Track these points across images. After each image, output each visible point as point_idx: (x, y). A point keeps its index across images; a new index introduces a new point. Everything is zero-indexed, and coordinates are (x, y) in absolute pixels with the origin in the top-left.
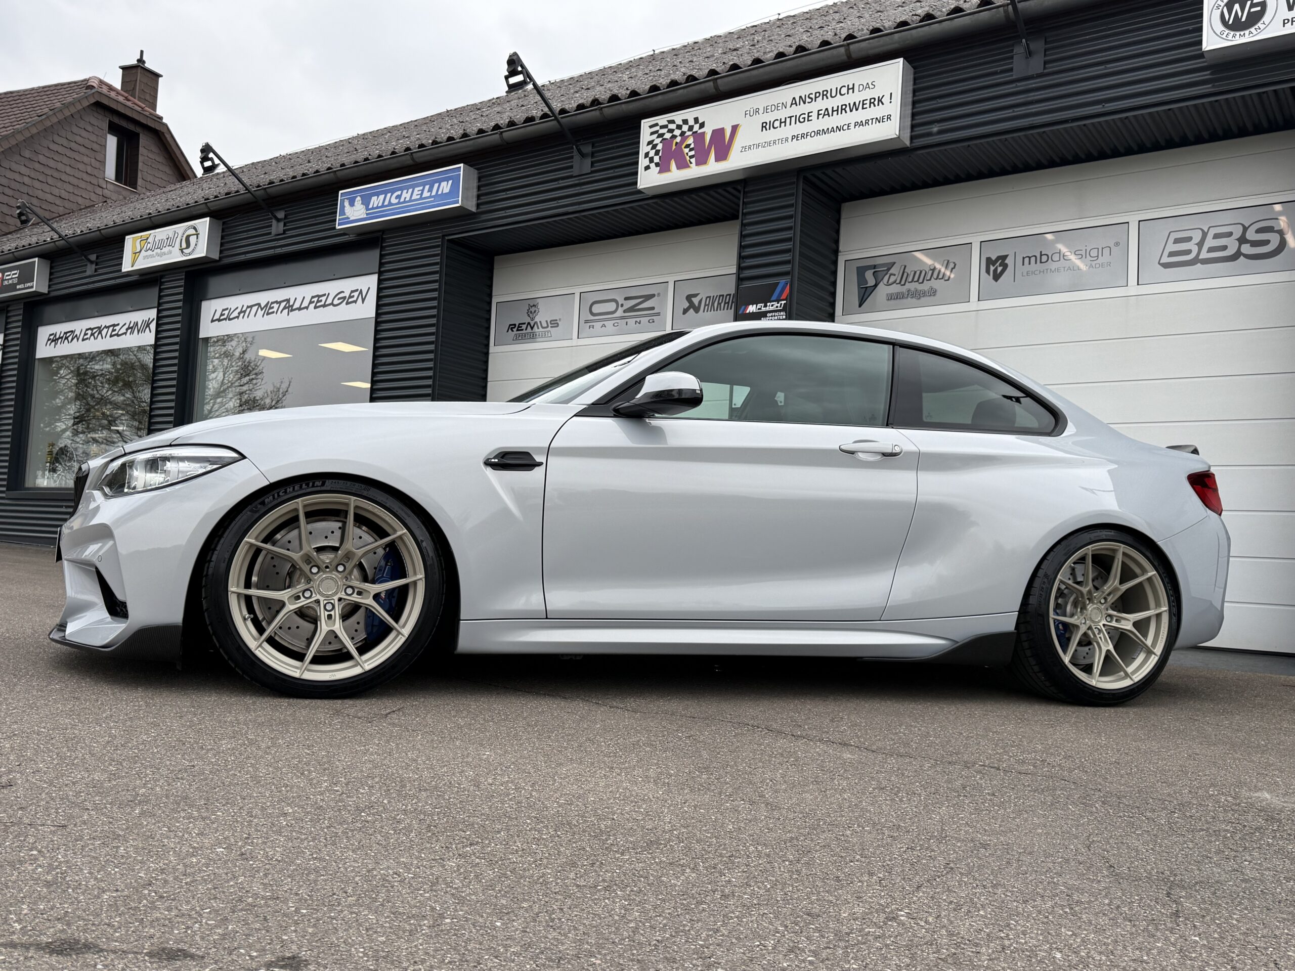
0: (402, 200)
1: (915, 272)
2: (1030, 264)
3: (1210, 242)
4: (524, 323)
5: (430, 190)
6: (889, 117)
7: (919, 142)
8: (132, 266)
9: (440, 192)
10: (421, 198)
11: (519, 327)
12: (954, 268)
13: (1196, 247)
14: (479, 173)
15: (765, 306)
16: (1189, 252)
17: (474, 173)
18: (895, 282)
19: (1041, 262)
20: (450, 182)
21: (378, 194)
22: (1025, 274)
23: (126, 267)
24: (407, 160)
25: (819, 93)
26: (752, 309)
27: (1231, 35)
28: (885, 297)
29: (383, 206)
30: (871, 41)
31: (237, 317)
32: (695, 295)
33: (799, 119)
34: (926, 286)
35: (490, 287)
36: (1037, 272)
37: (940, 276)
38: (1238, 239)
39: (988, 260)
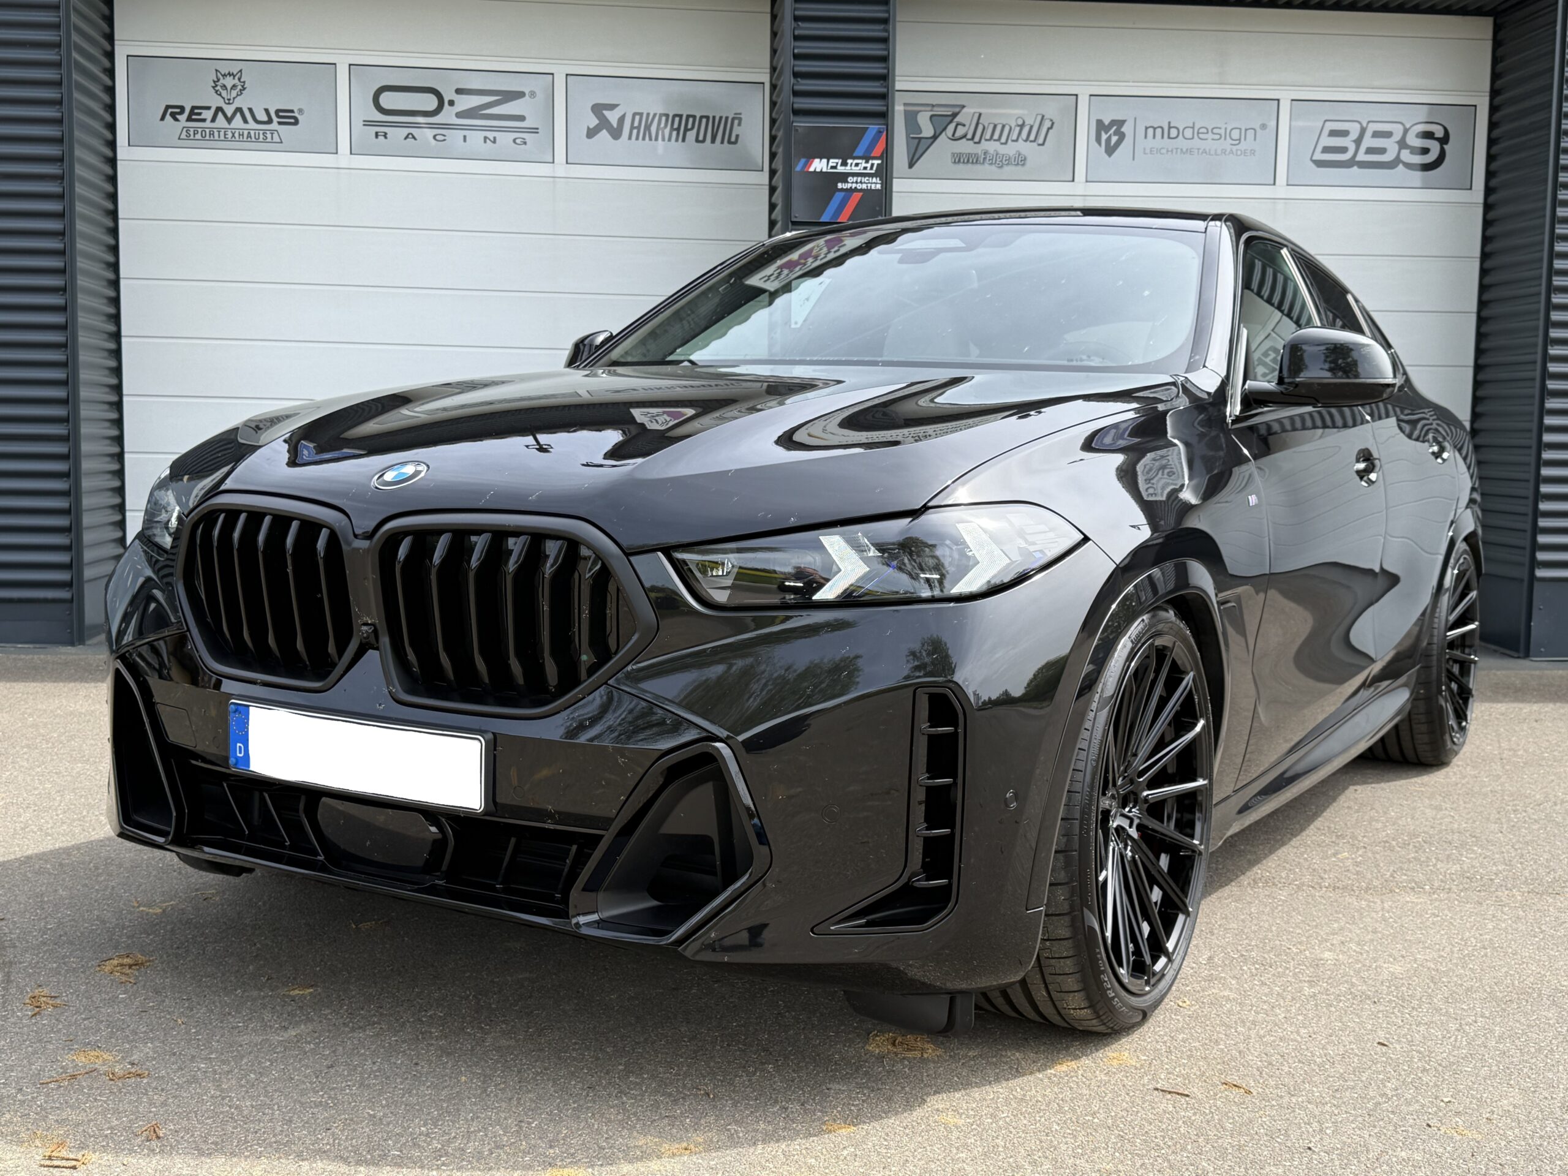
1: (995, 127)
2: (1154, 137)
3: (1368, 142)
4: (207, 108)
11: (192, 113)
12: (1051, 128)
13: (1353, 145)
15: (844, 164)
16: (1344, 150)
18: (964, 136)
19: (1169, 137)
22: (1148, 151)
26: (819, 165)
28: (949, 159)
32: (612, 107)
34: (1011, 149)
35: (110, 20)
36: (1164, 151)
37: (1032, 137)
38: (1398, 142)
39: (1100, 123)
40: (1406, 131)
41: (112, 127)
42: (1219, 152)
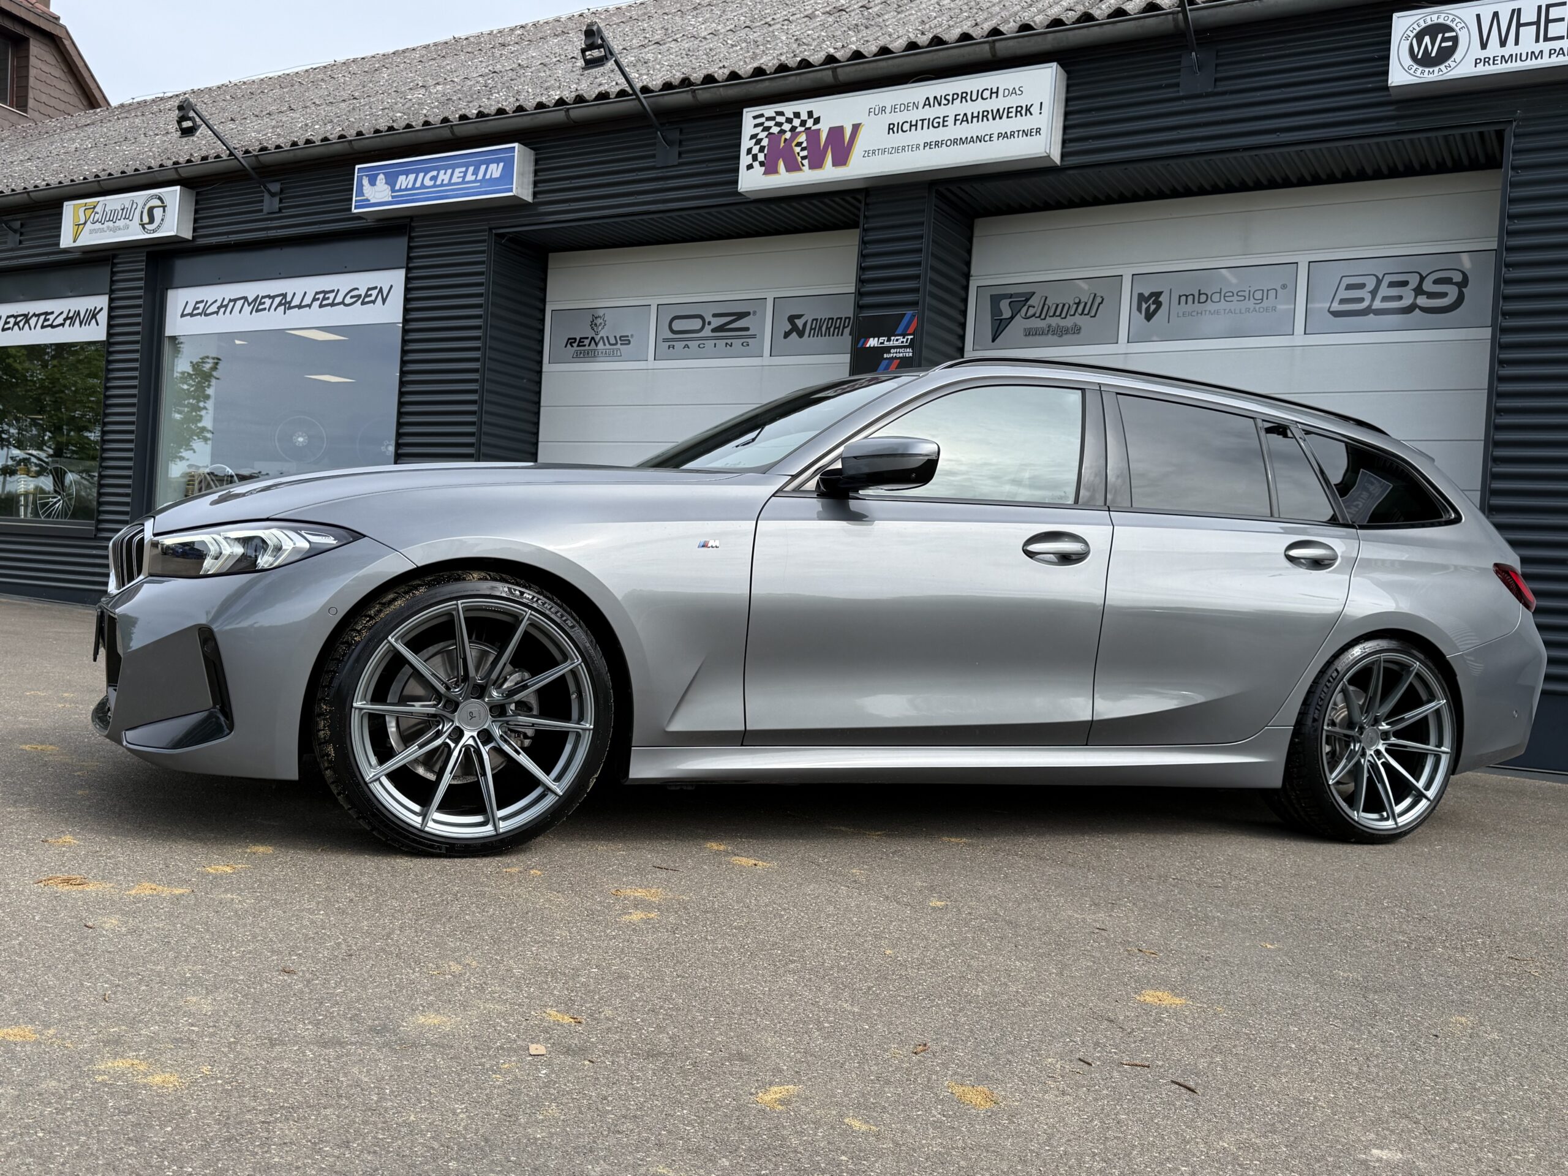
0: (439, 182)
1: (1057, 305)
2: (1186, 303)
3: (1384, 291)
4: (587, 338)
5: (475, 173)
6: (1038, 131)
7: (1073, 161)
8: (74, 242)
9: (488, 177)
10: (463, 182)
11: (580, 342)
12: (1101, 303)
13: (1369, 294)
14: (536, 154)
15: (889, 340)
16: (1362, 300)
17: (530, 154)
18: (1034, 315)
19: (1199, 302)
20: (501, 165)
21: (407, 173)
22: (1181, 315)
23: (66, 241)
24: (446, 133)
25: (958, 94)
26: (873, 342)
27: (1419, 72)
28: (1022, 333)
29: (413, 188)
30: (1020, 39)
31: (217, 313)
32: (799, 317)
33: (933, 124)
34: (1068, 322)
35: (544, 290)
36: (1193, 314)
37: (1086, 312)
38: (1413, 290)
39: (1141, 296)
40: (1422, 279)
41: (541, 353)
42: (1243, 311)
